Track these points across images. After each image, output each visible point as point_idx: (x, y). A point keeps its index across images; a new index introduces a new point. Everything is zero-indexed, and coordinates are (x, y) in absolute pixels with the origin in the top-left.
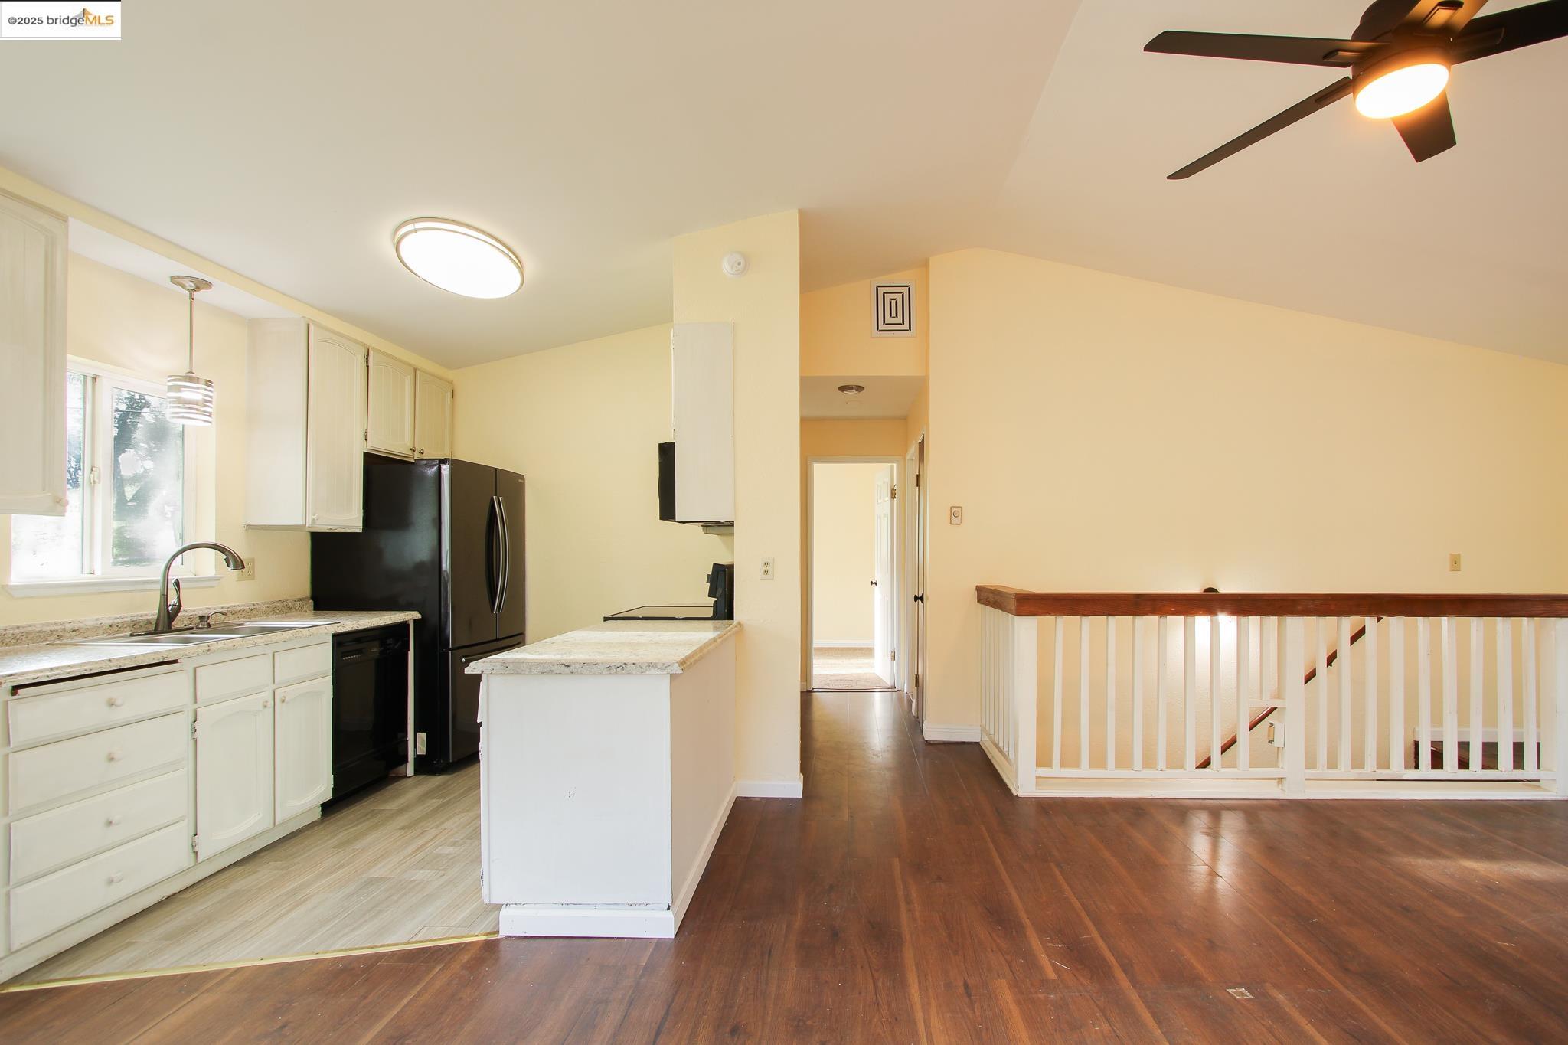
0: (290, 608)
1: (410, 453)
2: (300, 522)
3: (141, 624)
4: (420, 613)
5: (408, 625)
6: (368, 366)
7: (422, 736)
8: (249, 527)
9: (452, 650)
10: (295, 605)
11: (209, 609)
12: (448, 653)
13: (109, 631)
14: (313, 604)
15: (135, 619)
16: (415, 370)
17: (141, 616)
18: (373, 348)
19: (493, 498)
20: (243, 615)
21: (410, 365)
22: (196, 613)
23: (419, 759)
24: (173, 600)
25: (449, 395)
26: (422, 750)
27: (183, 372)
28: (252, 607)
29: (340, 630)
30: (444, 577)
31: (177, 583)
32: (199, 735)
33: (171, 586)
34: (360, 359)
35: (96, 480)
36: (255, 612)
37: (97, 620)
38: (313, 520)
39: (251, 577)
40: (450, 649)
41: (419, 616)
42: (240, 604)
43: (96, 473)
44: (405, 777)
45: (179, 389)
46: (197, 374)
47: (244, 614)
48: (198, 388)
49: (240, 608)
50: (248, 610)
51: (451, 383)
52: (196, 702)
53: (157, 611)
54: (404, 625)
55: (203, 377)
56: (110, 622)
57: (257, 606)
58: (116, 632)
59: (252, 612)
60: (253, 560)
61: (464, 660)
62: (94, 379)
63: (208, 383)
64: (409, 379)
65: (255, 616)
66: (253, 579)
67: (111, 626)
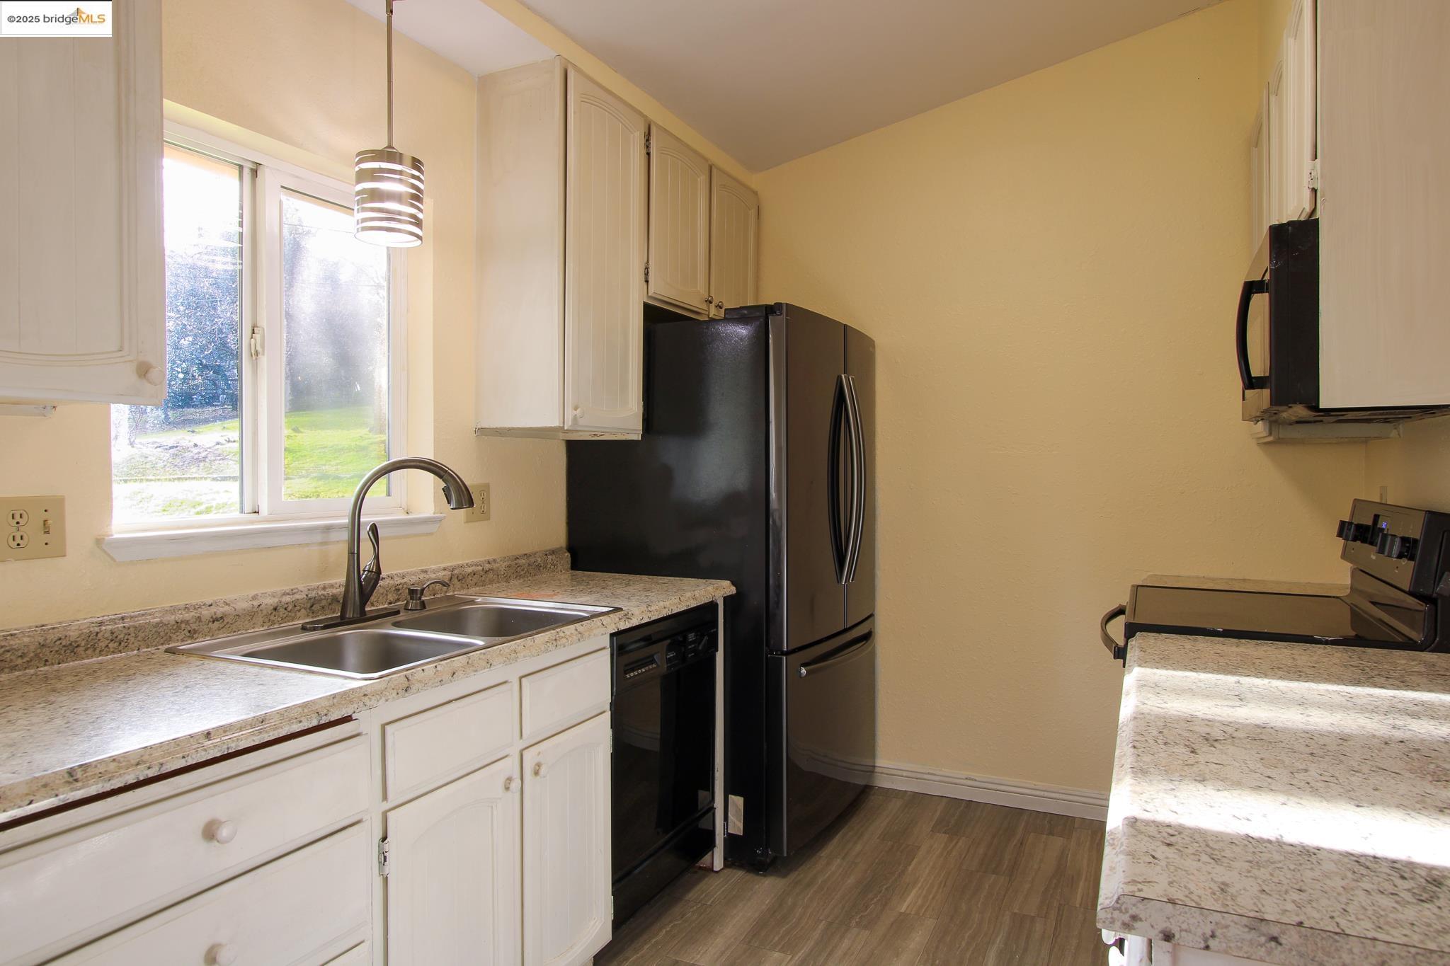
0: (539, 566)
1: (704, 306)
2: (555, 422)
3: (324, 603)
4: (733, 584)
5: (717, 605)
6: (648, 154)
7: (737, 802)
8: (482, 432)
9: (787, 653)
10: (545, 562)
11: (425, 572)
12: (781, 659)
13: (272, 618)
14: (569, 560)
15: (313, 594)
16: (711, 168)
17: (324, 588)
18: (655, 123)
19: (839, 378)
20: (475, 581)
21: (706, 160)
22: (405, 580)
23: (730, 839)
24: (366, 561)
25: (753, 213)
26: (737, 827)
27: (381, 144)
28: (487, 567)
29: (624, 626)
30: (774, 521)
31: (374, 529)
32: (392, 868)
33: (364, 534)
34: (638, 137)
35: (259, 348)
36: (491, 575)
37: (254, 598)
38: (575, 418)
39: (485, 515)
40: (783, 653)
41: (733, 590)
42: (469, 561)
43: (257, 336)
44: (710, 870)
45: (373, 175)
46: (398, 146)
47: (476, 579)
48: (401, 173)
49: (469, 570)
50: (482, 573)
51: (756, 193)
52: (385, 798)
53: (343, 580)
54: (712, 606)
55: (408, 153)
56: (272, 601)
57: (495, 566)
58: (284, 620)
59: (487, 576)
60: (485, 489)
61: (803, 671)
62: (254, 173)
63: (416, 164)
64: (702, 180)
65: (491, 582)
66: (488, 519)
67: (275, 609)
